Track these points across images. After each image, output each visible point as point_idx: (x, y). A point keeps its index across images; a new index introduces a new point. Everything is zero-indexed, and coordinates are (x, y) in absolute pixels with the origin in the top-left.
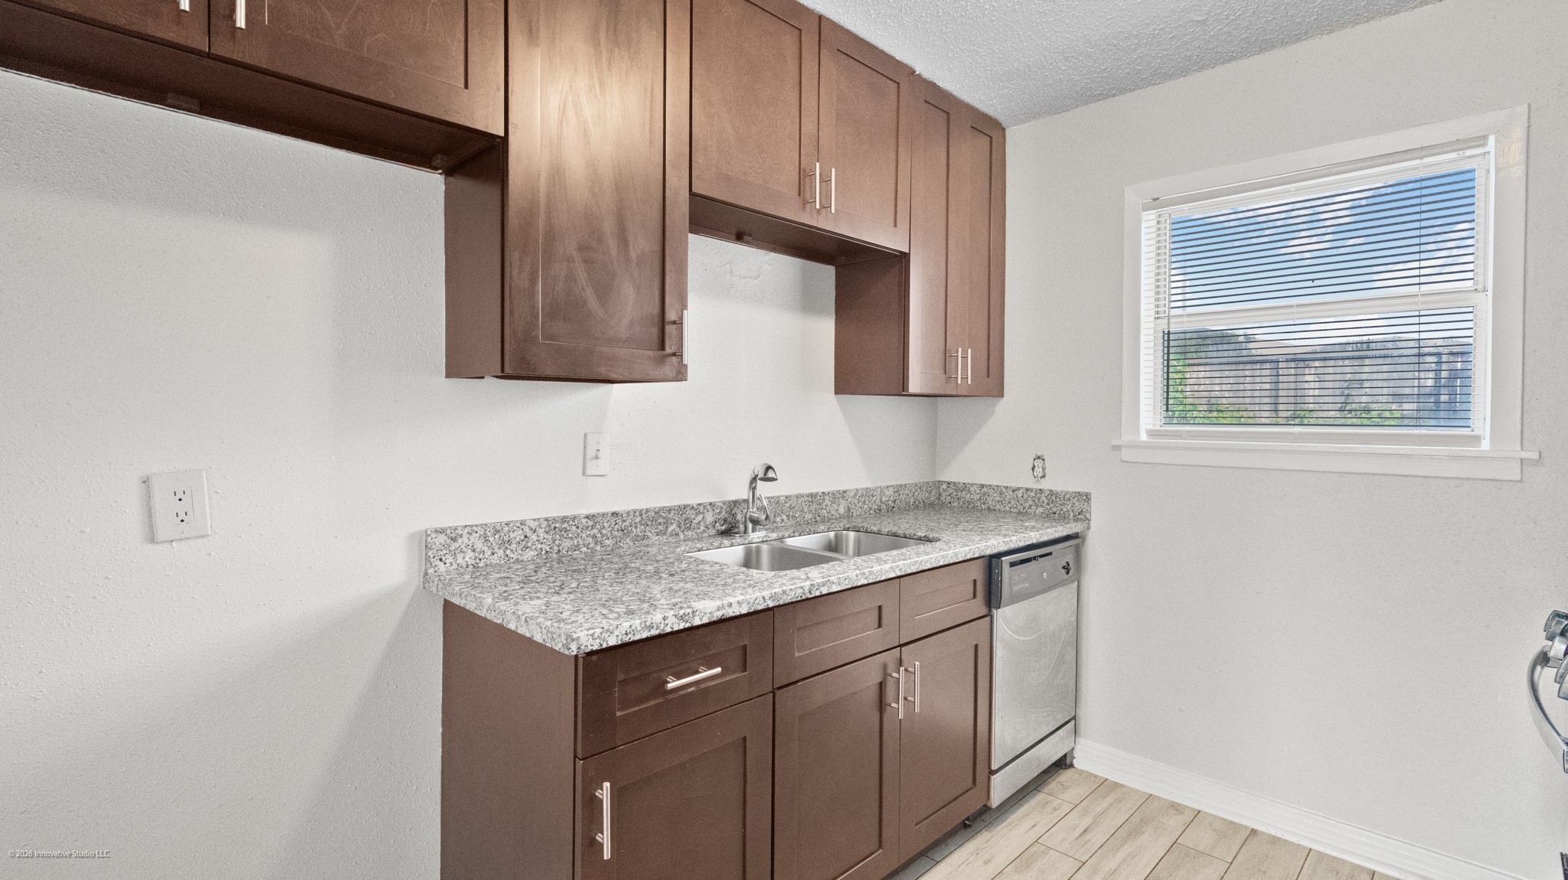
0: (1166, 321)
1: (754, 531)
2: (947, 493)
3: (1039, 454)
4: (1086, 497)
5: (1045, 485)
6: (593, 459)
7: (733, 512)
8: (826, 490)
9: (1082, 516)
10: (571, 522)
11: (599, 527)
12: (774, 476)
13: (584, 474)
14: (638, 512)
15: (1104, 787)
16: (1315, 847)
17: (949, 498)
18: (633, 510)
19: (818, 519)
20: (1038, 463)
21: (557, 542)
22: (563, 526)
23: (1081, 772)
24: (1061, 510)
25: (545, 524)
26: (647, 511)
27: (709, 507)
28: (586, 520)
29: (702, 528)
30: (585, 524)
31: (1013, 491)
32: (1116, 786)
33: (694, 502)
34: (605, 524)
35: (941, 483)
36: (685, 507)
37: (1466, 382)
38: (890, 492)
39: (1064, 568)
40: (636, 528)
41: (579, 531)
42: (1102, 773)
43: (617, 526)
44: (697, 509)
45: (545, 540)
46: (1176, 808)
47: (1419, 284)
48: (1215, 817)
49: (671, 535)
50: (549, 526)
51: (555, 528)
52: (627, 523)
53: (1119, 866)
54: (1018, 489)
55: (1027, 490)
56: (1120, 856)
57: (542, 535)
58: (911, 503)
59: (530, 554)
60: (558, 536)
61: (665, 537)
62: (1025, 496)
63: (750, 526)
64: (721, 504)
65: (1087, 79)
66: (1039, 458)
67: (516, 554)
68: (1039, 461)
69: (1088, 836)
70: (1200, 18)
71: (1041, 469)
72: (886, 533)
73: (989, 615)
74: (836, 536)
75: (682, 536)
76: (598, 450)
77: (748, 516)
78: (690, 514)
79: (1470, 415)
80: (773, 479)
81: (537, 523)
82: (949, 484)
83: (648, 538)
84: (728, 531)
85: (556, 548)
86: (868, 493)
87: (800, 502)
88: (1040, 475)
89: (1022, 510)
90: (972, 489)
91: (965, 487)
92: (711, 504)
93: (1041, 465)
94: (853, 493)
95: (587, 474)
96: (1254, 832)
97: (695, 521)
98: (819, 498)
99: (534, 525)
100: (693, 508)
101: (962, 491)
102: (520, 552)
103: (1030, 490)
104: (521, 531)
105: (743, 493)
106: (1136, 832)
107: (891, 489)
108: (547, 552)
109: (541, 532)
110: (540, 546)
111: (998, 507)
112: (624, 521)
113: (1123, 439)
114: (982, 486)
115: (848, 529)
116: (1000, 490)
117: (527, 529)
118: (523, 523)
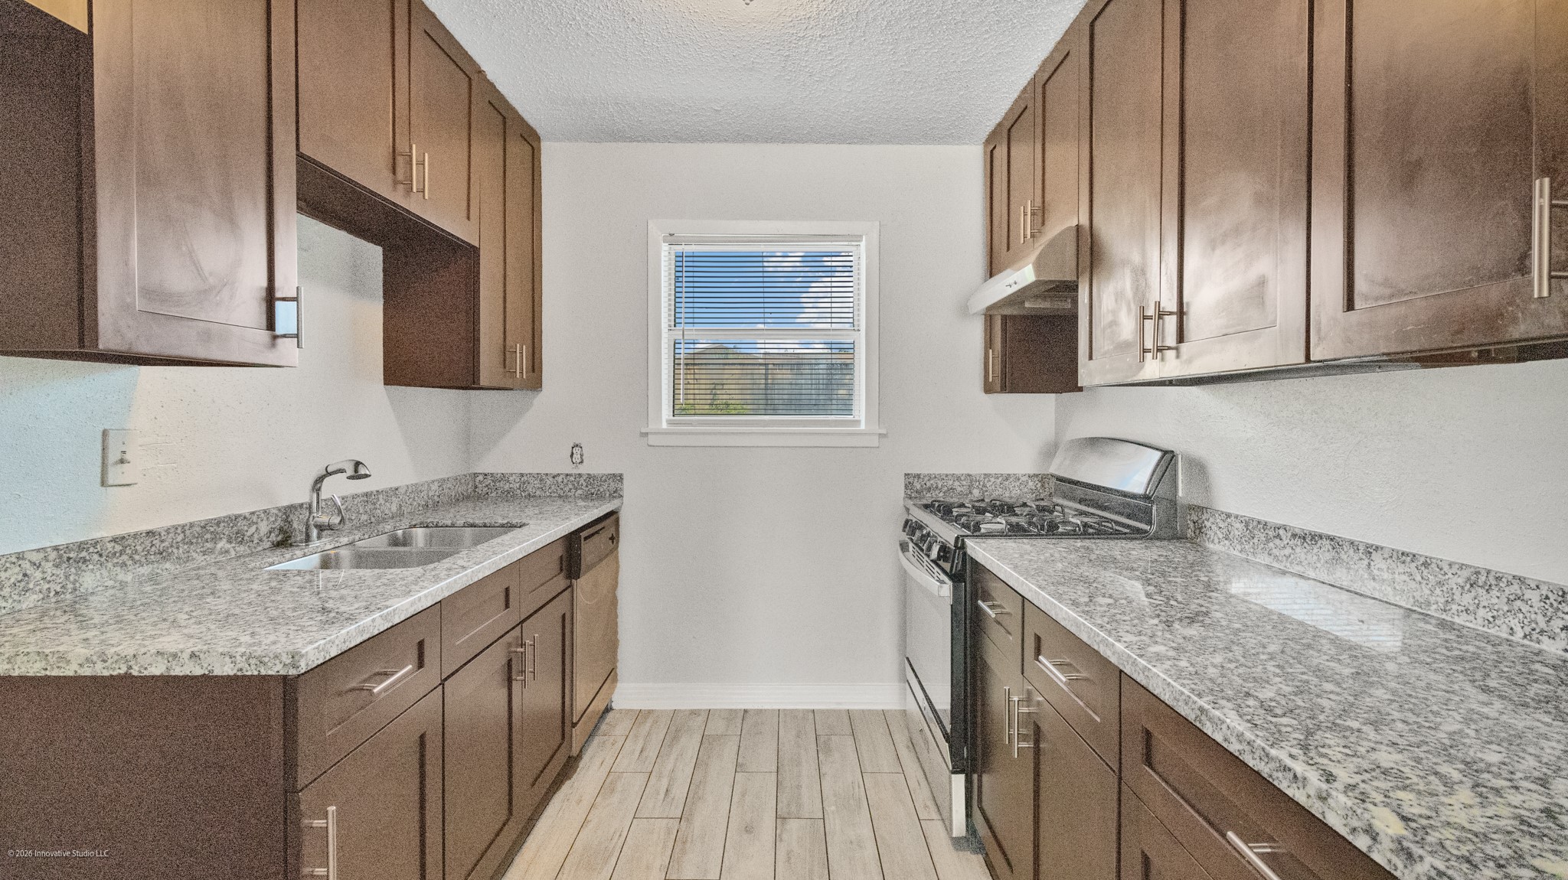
0: (681, 333)
1: (319, 537)
2: (484, 485)
3: (577, 443)
4: (619, 478)
5: (583, 469)
6: (116, 463)
7: (289, 520)
8: (380, 488)
9: (616, 494)
10: (91, 550)
11: (130, 552)
12: (368, 473)
13: (103, 483)
14: (180, 529)
15: (640, 716)
16: (781, 707)
17: (486, 489)
18: (173, 526)
19: (373, 520)
20: (576, 450)
21: (72, 578)
22: (81, 555)
23: (621, 711)
24: (599, 490)
25: (53, 555)
26: (192, 525)
27: (263, 515)
28: (113, 544)
29: (256, 541)
30: (111, 550)
31: (554, 477)
32: (650, 712)
33: (245, 510)
34: (138, 547)
35: (476, 475)
36: (237, 517)
37: (851, 387)
38: (435, 487)
39: (610, 539)
40: (178, 548)
41: (103, 559)
42: (636, 706)
43: (153, 549)
44: (250, 519)
45: (54, 577)
46: (694, 713)
47: (831, 323)
48: (721, 710)
49: (221, 553)
50: (60, 557)
51: (69, 559)
52: (166, 544)
53: (675, 766)
54: (559, 475)
55: (567, 475)
56: (673, 757)
57: (49, 570)
58: (453, 497)
59: (32, 599)
60: (73, 570)
61: (213, 556)
62: (565, 481)
63: (314, 532)
64: (276, 511)
65: (625, 123)
66: (577, 446)
67: (10, 601)
68: (577, 448)
69: (645, 754)
70: (716, 108)
71: (579, 456)
72: (462, 525)
73: (571, 586)
74: (404, 533)
75: (233, 553)
76: (124, 452)
77: (311, 522)
78: (241, 524)
79: (853, 407)
80: (367, 476)
81: (42, 555)
82: (486, 475)
83: (193, 559)
84: (284, 541)
85: (70, 586)
86: (415, 489)
87: (356, 503)
88: (578, 461)
89: (562, 494)
90: (511, 478)
91: (504, 477)
92: (265, 511)
93: (579, 452)
94: (404, 490)
95: (111, 482)
96: (746, 711)
97: (249, 534)
98: (373, 497)
99: (36, 557)
100: (245, 518)
101: (500, 481)
102: (16, 597)
103: (571, 475)
104: (19, 568)
105: (303, 496)
106: (676, 738)
107: (436, 484)
108: (57, 593)
109: (48, 567)
110: (47, 586)
111: (538, 493)
112: (162, 541)
113: (650, 426)
114: (522, 475)
115: (415, 526)
116: (540, 478)
117: (26, 565)
118: (20, 556)
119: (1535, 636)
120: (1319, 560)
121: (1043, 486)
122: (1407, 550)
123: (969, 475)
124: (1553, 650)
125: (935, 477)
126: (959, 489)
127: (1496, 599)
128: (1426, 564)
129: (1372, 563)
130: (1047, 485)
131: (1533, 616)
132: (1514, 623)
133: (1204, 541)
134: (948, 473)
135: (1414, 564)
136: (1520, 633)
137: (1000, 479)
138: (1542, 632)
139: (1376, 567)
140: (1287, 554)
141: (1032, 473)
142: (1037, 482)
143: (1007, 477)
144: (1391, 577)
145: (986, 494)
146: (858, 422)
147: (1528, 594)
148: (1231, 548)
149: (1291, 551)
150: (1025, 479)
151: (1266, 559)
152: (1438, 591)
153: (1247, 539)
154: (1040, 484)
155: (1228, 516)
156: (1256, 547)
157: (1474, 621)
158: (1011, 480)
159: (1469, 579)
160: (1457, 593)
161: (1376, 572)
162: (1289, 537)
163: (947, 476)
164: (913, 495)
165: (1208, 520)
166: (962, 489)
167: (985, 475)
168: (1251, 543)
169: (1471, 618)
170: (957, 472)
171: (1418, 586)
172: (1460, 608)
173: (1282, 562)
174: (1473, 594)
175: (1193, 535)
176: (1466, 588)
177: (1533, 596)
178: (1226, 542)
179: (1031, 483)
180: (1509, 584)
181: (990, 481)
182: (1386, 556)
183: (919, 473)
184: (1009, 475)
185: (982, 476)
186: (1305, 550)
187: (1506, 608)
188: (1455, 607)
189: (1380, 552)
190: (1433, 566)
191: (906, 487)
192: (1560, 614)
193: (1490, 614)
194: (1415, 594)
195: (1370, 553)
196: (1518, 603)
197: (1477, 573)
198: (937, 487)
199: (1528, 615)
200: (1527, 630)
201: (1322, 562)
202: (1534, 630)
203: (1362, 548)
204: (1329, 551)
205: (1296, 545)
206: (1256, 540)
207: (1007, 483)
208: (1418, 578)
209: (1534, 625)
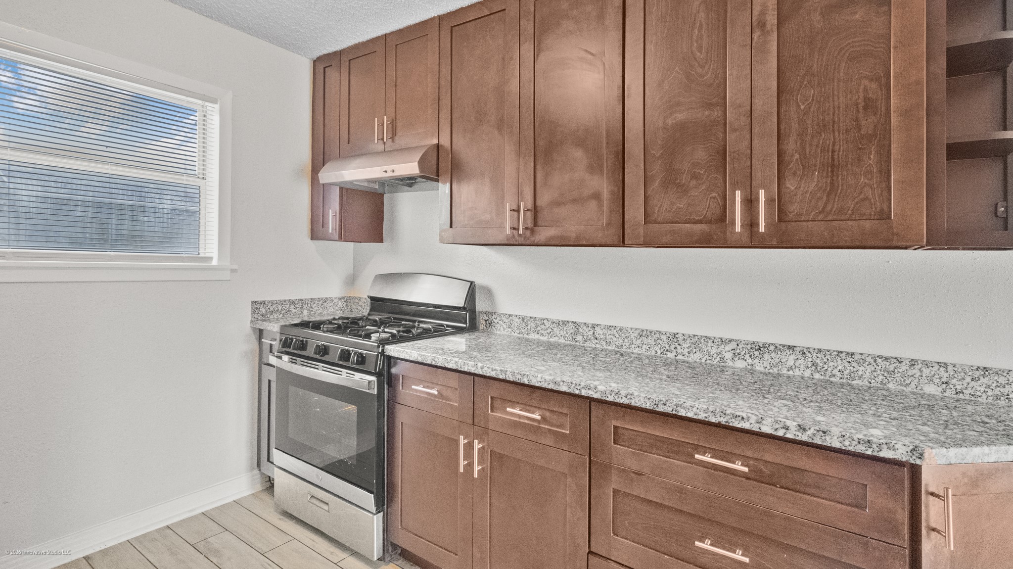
119: (665, 352)
120: (567, 333)
121: (346, 305)
122: (611, 325)
123: (301, 300)
124: (671, 357)
125: (277, 303)
126: (294, 311)
127: (651, 341)
128: (621, 330)
129: (595, 332)
130: (349, 304)
131: (664, 345)
132: (657, 349)
133: (494, 330)
134: (286, 299)
135: (616, 330)
136: (659, 352)
137: (321, 301)
138: (667, 351)
139: (597, 333)
140: (549, 332)
141: (340, 296)
142: (344, 302)
143: (326, 300)
144: (604, 337)
145: (312, 313)
146: (210, 259)
147: (662, 337)
148: (513, 333)
149: (551, 330)
150: (336, 301)
151: (536, 336)
152: (626, 340)
153: (523, 327)
154: (345, 304)
155: (510, 315)
156: (529, 330)
157: (641, 351)
158: (328, 302)
159: (639, 334)
160: (634, 340)
161: (597, 336)
162: (550, 324)
163: (285, 301)
164: (259, 318)
165: (496, 319)
166: (296, 311)
167: (312, 299)
168: (526, 329)
169: (640, 349)
170: (293, 298)
171: (617, 339)
172: (636, 346)
173: (545, 336)
174: (641, 340)
175: (485, 327)
176: (638, 338)
177: (664, 337)
178: (509, 329)
179: (340, 304)
180: (655, 334)
181: (314, 303)
182: (602, 328)
183: (264, 300)
184: (326, 298)
185: (310, 300)
186: (559, 329)
187: (654, 343)
188: (633, 346)
189: (599, 326)
190: (624, 330)
191: (253, 312)
192: (674, 343)
193: (648, 347)
194: (616, 343)
195: (594, 327)
196: (659, 341)
197: (643, 331)
198: (278, 311)
199: (662, 345)
200: (662, 350)
201: (569, 334)
202: (664, 350)
203: (590, 326)
204: (573, 328)
205: (554, 327)
206: (529, 327)
207: (325, 304)
208: (617, 336)
209: (664, 348)
